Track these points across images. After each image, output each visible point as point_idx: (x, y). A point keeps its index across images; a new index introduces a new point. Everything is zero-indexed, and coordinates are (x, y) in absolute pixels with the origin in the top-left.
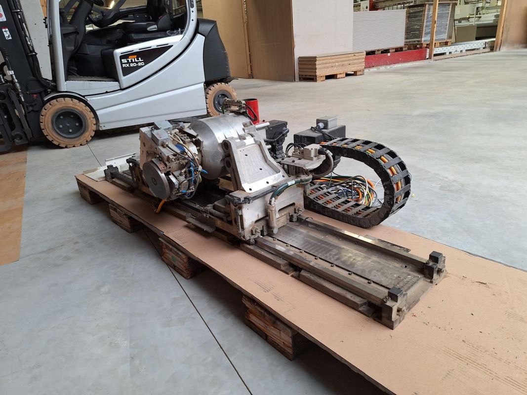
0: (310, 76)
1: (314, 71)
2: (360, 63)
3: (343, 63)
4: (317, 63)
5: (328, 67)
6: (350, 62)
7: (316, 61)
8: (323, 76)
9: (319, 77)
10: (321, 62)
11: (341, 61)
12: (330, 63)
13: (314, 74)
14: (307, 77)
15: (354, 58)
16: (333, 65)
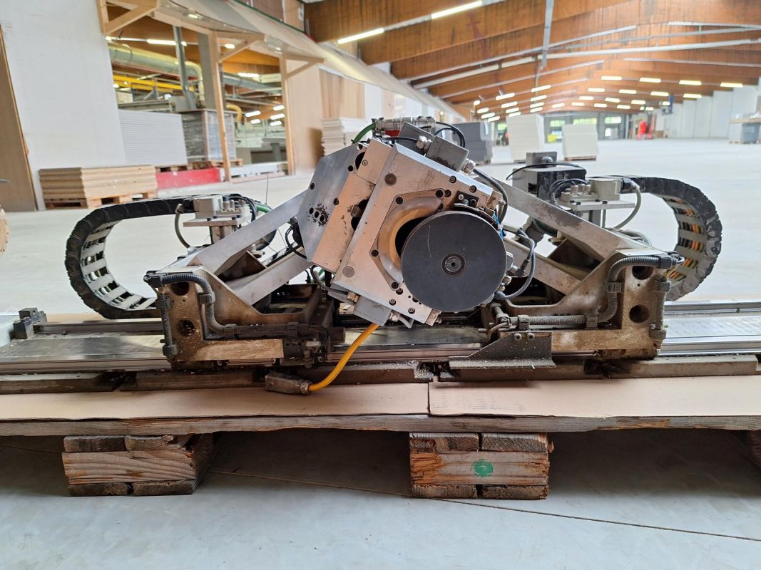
0: (70, 199)
1: (79, 190)
2: (150, 181)
3: (125, 179)
4: (83, 177)
5: (103, 186)
6: (137, 179)
7: (80, 174)
8: (98, 200)
9: (91, 200)
10: (90, 176)
11: (123, 177)
12: (103, 178)
13: (80, 196)
14: (63, 202)
15: (140, 172)
16: (111, 181)
